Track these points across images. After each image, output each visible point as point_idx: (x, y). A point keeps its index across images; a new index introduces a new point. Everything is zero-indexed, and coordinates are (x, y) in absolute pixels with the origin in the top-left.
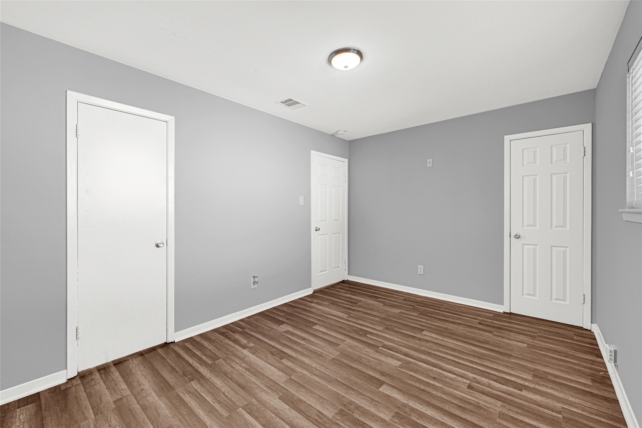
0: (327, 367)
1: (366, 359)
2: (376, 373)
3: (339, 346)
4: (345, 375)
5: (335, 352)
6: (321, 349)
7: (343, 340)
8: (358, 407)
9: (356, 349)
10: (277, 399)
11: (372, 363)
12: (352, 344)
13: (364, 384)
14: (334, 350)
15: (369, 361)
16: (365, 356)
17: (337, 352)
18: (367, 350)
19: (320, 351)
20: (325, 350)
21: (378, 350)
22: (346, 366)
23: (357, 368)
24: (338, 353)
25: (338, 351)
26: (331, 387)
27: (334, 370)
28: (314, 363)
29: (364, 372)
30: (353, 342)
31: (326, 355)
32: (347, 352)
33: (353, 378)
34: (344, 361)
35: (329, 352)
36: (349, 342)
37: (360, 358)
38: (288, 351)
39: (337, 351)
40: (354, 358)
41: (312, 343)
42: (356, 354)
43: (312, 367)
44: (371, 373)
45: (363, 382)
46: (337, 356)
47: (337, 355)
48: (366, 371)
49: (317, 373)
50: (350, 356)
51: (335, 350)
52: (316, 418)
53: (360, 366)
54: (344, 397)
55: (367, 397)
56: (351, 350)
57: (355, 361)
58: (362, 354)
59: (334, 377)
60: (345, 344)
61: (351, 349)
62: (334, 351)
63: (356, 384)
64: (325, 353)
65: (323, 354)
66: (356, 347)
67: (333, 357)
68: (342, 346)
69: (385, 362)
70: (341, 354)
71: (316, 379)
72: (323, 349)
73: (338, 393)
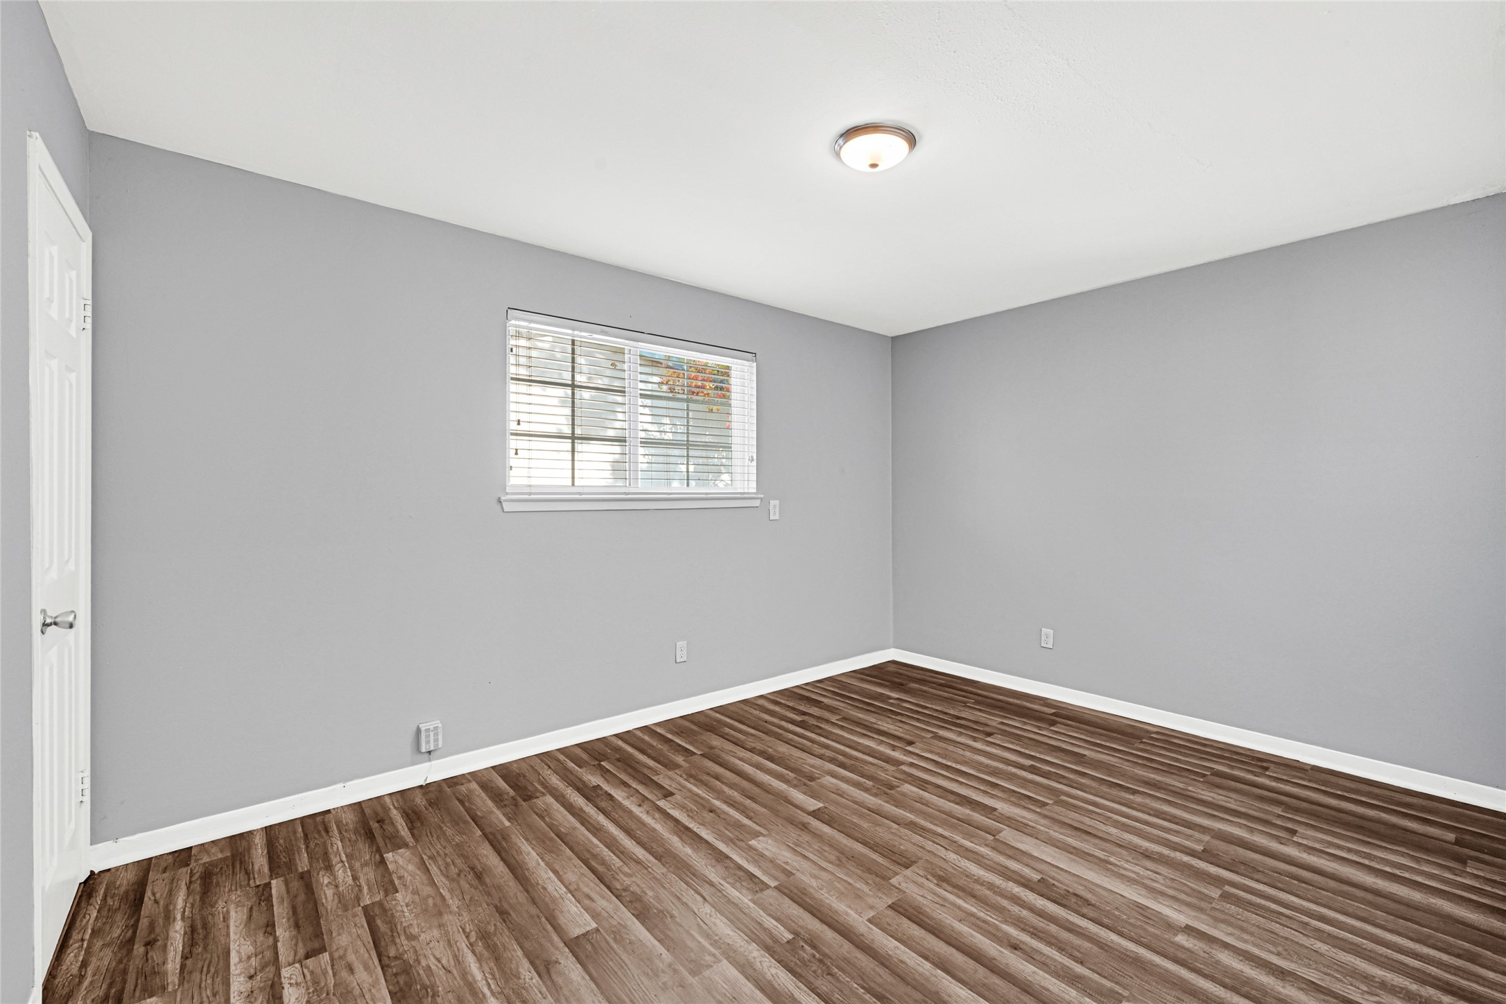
0: (921, 850)
1: (826, 858)
2: (817, 829)
3: (890, 903)
4: (880, 830)
5: (904, 885)
6: (945, 899)
7: (876, 925)
8: (866, 790)
9: (842, 888)
10: (999, 809)
11: (816, 847)
12: (850, 907)
13: (846, 815)
14: (907, 891)
15: (820, 853)
16: (824, 864)
17: (897, 886)
18: (814, 883)
19: (945, 893)
20: (931, 892)
21: (783, 877)
22: (877, 846)
23: (852, 841)
24: (894, 881)
25: (893, 886)
26: (908, 815)
27: (903, 841)
28: (953, 862)
29: (842, 832)
30: (847, 914)
31: (928, 879)
32: (870, 882)
33: (865, 825)
34: (880, 860)
35: (921, 886)
36: (860, 914)
37: (840, 861)
38: (1041, 903)
39: (897, 888)
40: (854, 864)
41: (979, 923)
42: (847, 874)
43: (955, 853)
44: (826, 829)
45: (848, 817)
46: (897, 874)
47: (897, 877)
48: (834, 833)
49: (943, 842)
50: (863, 871)
51: (905, 890)
52: (927, 786)
53: (845, 845)
54: (885, 802)
55: (847, 799)
56: (860, 885)
57: (853, 857)
58: (831, 872)
59: (902, 830)
60: (872, 907)
61: (859, 889)
62: (907, 888)
63: (861, 816)
64: (932, 886)
65: (936, 882)
66: (841, 896)
67: (908, 872)
68: (881, 902)
69: (785, 847)
70: (886, 878)
71: (940, 830)
72: (937, 899)
73: (896, 807)
